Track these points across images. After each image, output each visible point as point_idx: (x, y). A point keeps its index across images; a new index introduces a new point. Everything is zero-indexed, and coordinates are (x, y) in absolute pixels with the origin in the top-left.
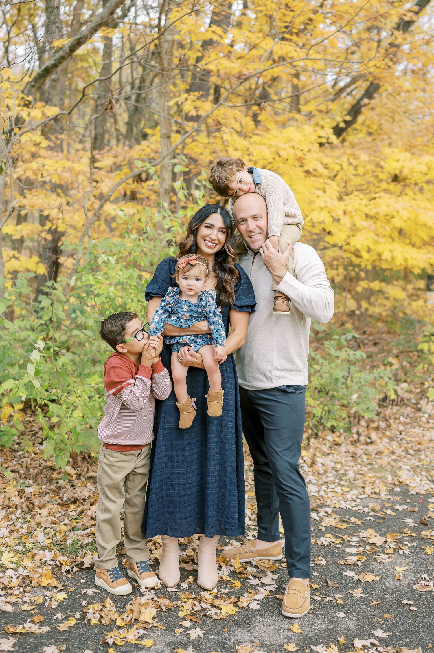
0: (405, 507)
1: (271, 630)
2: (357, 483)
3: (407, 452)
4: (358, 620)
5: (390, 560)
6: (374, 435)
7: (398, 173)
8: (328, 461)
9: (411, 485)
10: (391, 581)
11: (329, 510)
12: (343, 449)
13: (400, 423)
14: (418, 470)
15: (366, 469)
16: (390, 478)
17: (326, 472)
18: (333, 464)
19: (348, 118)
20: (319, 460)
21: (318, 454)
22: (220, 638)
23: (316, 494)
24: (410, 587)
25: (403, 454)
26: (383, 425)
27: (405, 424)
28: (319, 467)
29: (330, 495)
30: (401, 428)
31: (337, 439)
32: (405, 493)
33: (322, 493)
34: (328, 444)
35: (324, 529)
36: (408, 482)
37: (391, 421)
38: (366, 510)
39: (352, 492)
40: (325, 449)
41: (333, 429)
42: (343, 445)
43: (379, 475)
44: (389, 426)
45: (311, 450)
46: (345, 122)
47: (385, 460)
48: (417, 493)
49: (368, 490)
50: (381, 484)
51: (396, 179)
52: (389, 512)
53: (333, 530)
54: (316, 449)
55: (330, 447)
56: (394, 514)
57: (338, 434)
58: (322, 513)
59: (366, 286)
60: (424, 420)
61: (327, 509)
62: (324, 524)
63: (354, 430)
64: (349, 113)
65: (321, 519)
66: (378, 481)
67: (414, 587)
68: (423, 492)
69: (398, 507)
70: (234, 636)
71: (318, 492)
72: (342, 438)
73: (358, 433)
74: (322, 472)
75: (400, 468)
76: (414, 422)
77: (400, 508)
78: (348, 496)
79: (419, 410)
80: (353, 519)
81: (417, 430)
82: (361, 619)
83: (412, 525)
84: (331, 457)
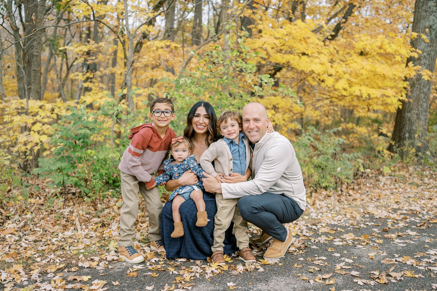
0: (373, 223)
1: (282, 284)
2: (341, 212)
3: (372, 200)
4: (344, 279)
5: (364, 249)
6: (351, 192)
7: (363, 50)
8: (323, 204)
9: (376, 213)
10: (366, 259)
11: (324, 225)
12: (332, 198)
13: (367, 187)
14: (379, 207)
15: (347, 206)
16: (362, 211)
17: (321, 208)
18: (326, 205)
19: (333, 33)
20: (318, 202)
21: (317, 200)
22: (246, 288)
23: (316, 217)
24: (379, 262)
25: (370, 200)
26: (356, 187)
27: (369, 188)
28: (317, 205)
29: (324, 218)
30: (368, 189)
31: (328, 193)
32: (372, 217)
33: (319, 217)
34: (323, 196)
35: (320, 234)
36: (373, 213)
37: (362, 186)
38: (347, 225)
39: (338, 217)
40: (321, 198)
41: (326, 188)
42: (333, 196)
43: (355, 209)
44: (360, 188)
45: (313, 198)
46: (331, 35)
47: (358, 202)
48: (380, 218)
49: (348, 216)
50: (356, 213)
51: (361, 54)
52: (362, 225)
53: (326, 234)
54: (315, 197)
55: (325, 197)
56: (365, 227)
57: (329, 191)
58: (319, 226)
59: (344, 127)
60: (381, 185)
61: (322, 224)
62: (320, 231)
63: (339, 189)
64: (333, 31)
65: (318, 229)
66: (354, 212)
67: (382, 262)
68: (383, 217)
69: (368, 223)
70: (256, 287)
71: (317, 216)
72: (332, 193)
73: (342, 191)
74: (319, 208)
75: (368, 206)
76: (375, 186)
77: (370, 224)
78: (336, 219)
79: (378, 180)
80: (339, 229)
81: (377, 190)
82: (346, 278)
83: (378, 232)
84: (325, 201)
